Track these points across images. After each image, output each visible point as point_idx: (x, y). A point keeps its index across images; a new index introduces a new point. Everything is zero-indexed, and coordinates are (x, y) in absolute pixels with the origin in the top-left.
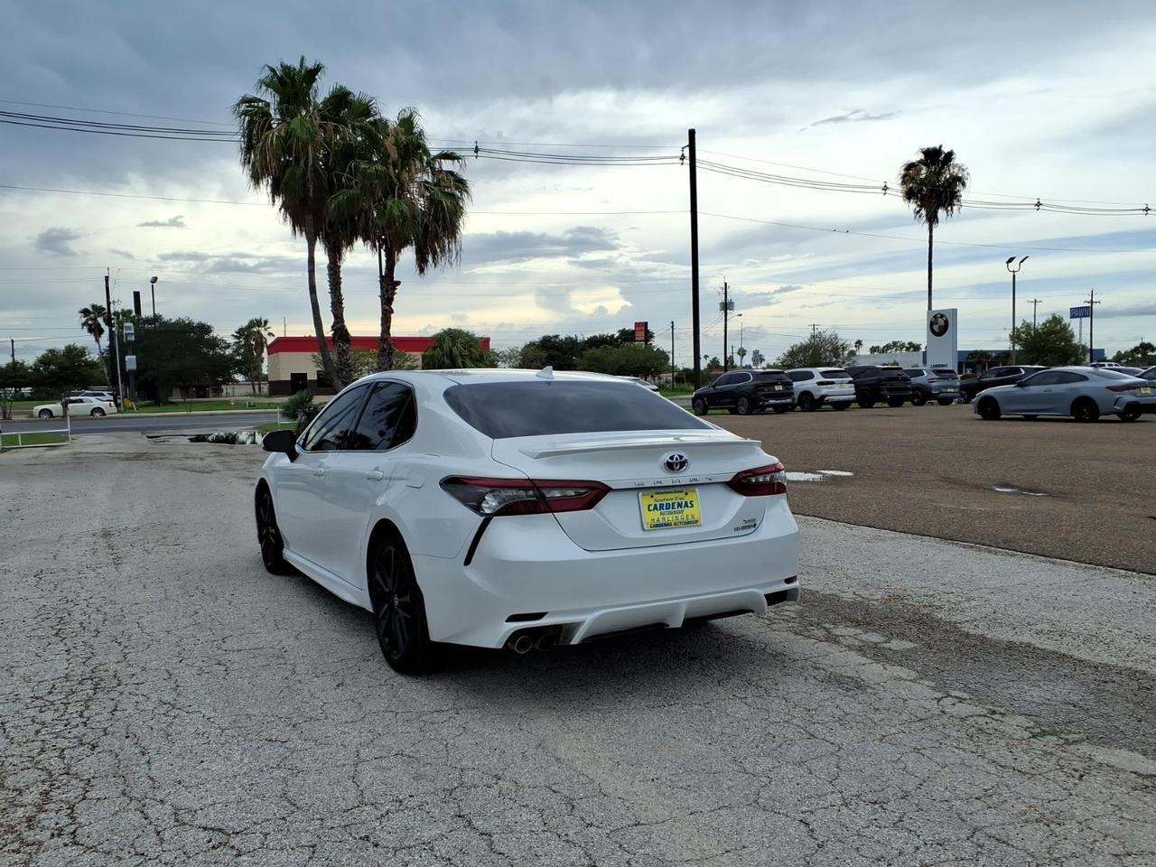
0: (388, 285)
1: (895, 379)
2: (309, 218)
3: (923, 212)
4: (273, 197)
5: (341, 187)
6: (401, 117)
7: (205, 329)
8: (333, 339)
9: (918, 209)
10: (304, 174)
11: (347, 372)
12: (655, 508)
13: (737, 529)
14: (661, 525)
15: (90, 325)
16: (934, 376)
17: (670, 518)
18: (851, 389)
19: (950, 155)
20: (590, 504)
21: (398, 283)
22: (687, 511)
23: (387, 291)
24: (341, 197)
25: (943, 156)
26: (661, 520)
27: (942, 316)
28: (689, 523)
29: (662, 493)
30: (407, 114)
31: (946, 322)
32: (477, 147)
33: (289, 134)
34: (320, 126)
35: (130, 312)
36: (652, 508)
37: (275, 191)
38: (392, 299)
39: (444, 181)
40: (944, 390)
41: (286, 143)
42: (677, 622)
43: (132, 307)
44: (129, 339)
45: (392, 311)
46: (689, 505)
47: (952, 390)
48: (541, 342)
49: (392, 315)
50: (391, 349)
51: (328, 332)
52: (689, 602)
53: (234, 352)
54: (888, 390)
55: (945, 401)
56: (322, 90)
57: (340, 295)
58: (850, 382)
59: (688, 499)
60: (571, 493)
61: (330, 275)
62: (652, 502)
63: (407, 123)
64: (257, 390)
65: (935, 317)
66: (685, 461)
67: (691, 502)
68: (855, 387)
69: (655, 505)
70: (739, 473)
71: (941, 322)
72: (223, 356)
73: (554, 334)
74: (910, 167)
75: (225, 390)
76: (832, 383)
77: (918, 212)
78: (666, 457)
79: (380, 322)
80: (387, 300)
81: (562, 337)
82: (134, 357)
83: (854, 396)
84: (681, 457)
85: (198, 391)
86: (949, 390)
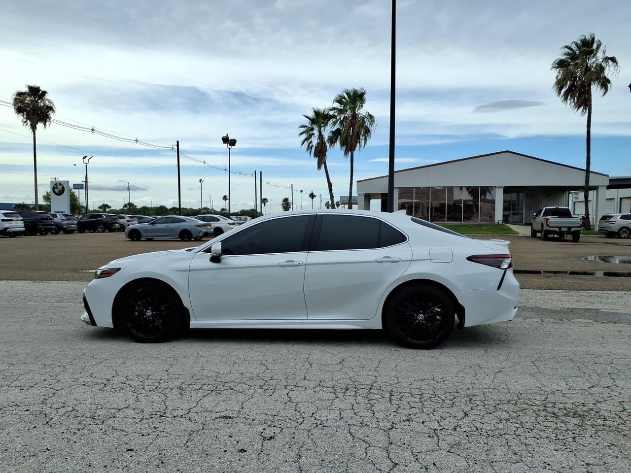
1: (46, 219)
3: (29, 122)
9: (25, 120)
16: (64, 218)
18: (21, 224)
19: (44, 93)
25: (41, 92)
27: (60, 184)
31: (63, 188)
40: (70, 226)
47: (74, 226)
54: (42, 225)
55: (68, 232)
58: (21, 220)
65: (56, 184)
68: (24, 223)
71: (60, 188)
74: (20, 94)
76: (12, 220)
77: (26, 122)
83: (24, 229)
86: (72, 226)
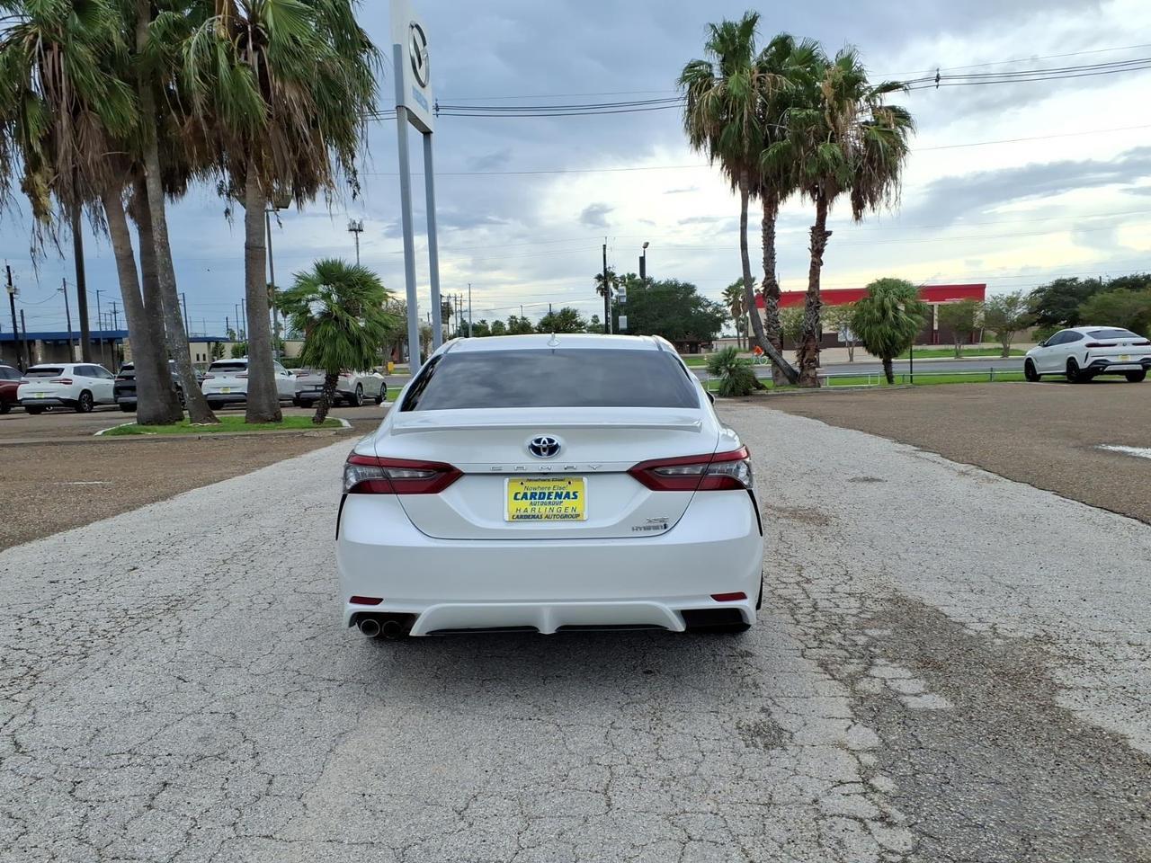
0: (820, 235)
2: (744, 174)
4: (712, 158)
5: (774, 139)
6: (840, 57)
7: (689, 289)
8: (763, 297)
10: (740, 131)
11: (774, 328)
12: (525, 496)
13: (638, 528)
14: (528, 517)
15: (602, 289)
17: (542, 509)
20: (437, 487)
21: (829, 233)
22: (567, 504)
23: (816, 243)
24: (772, 151)
26: (529, 510)
28: (566, 516)
29: (536, 480)
30: (845, 54)
32: (938, 75)
33: (727, 93)
34: (758, 79)
35: (634, 275)
36: (519, 496)
37: (715, 151)
38: (822, 251)
39: (883, 118)
41: (723, 102)
42: (547, 628)
43: (637, 272)
44: (622, 301)
45: (821, 263)
46: (572, 496)
48: (1053, 287)
49: (821, 268)
50: (818, 303)
51: (758, 285)
52: (553, 606)
53: (714, 310)
56: (761, 43)
57: (773, 249)
59: (571, 489)
60: (406, 474)
61: (764, 230)
62: (522, 490)
63: (847, 62)
64: (742, 346)
66: (557, 446)
67: (574, 493)
69: (525, 495)
70: (641, 462)
72: (705, 314)
73: (1072, 277)
75: (715, 346)
78: (530, 440)
79: (809, 275)
80: (817, 251)
81: (1082, 280)
82: (625, 317)
84: (551, 441)
85: (691, 347)
